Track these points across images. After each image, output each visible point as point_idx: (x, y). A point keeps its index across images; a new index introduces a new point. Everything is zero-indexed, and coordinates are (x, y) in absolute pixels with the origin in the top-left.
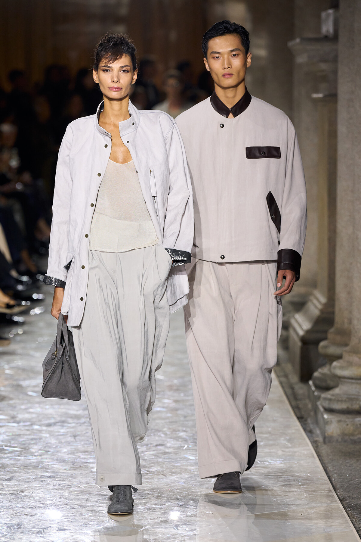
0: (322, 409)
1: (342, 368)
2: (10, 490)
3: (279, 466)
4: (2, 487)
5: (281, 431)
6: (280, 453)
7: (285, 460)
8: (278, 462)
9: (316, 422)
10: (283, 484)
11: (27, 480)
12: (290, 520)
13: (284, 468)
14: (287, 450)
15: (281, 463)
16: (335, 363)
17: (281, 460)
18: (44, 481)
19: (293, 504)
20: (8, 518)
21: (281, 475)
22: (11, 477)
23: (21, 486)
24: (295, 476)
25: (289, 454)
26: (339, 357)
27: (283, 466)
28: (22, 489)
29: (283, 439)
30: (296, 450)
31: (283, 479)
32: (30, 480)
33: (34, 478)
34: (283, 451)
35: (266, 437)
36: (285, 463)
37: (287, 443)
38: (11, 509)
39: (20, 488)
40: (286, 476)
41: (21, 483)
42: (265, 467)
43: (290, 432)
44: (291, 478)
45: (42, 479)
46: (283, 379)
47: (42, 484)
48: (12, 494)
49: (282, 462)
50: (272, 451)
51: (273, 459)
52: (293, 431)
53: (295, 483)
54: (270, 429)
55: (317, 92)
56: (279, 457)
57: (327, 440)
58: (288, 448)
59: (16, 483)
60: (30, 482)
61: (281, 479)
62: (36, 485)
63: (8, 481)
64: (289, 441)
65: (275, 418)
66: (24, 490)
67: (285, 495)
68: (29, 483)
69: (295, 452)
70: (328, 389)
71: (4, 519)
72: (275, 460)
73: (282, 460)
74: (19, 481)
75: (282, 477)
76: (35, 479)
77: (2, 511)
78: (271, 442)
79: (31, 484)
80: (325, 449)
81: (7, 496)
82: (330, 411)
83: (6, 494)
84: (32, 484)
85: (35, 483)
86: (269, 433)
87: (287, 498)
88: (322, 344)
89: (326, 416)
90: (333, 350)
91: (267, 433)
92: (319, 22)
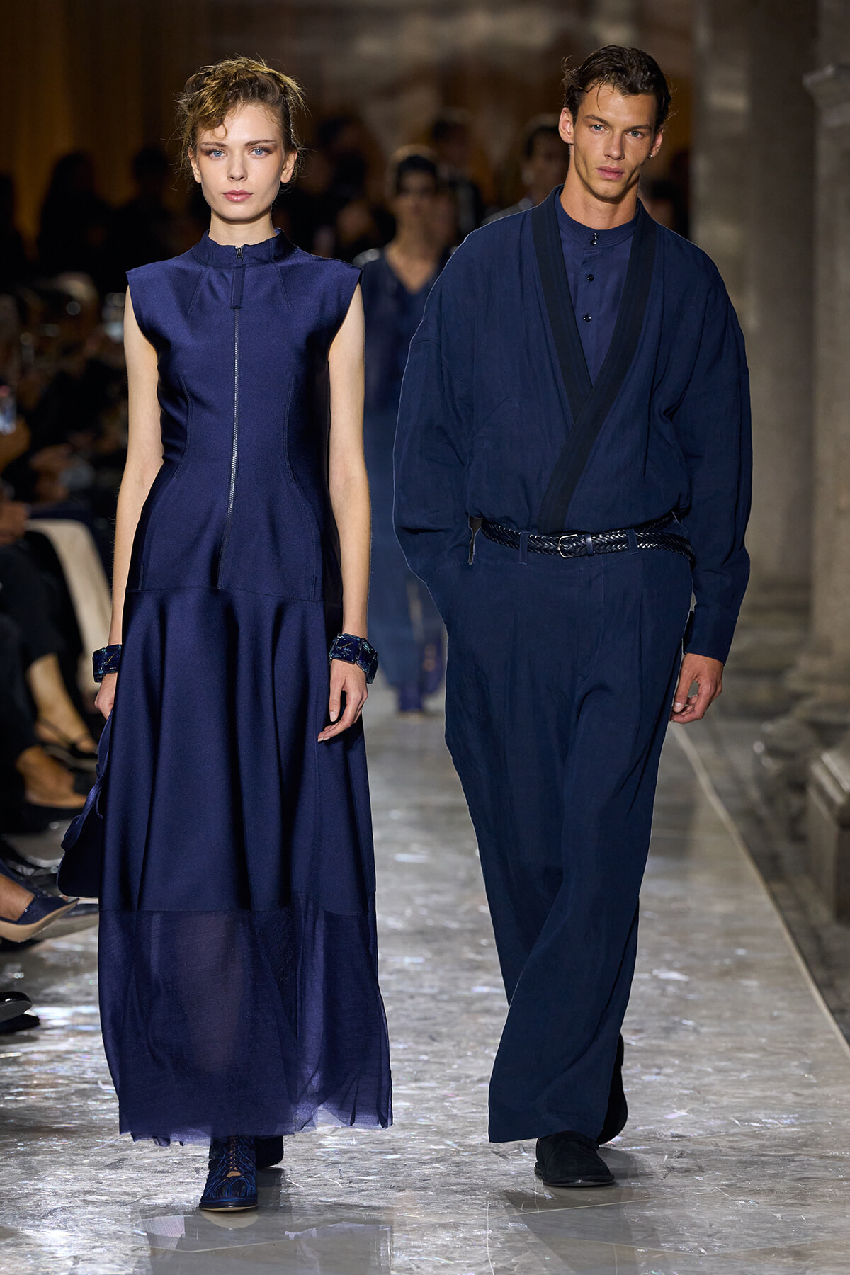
2: (117, 1193)
3: (787, 1133)
4: (97, 1185)
5: (791, 1045)
6: (789, 1098)
7: (801, 1117)
8: (785, 1122)
10: (799, 1176)
11: (161, 1168)
12: (816, 1266)
13: (799, 1138)
14: (806, 1092)
15: (792, 1125)
17: (791, 1116)
18: (202, 1169)
19: (824, 1228)
20: (112, 1262)
21: (794, 1155)
22: (120, 1160)
23: (144, 1183)
24: (828, 1157)
25: (810, 1101)
27: (799, 1132)
28: (147, 1190)
29: (796, 1063)
30: (828, 1091)
31: (798, 1163)
32: (167, 1168)
33: (177, 1162)
34: (797, 1094)
35: (754, 1060)
36: (801, 1125)
37: (806, 1075)
38: (120, 1240)
39: (142, 1188)
40: (806, 1158)
41: (143, 1176)
42: (755, 1136)
43: (813, 1046)
44: (818, 1162)
45: (197, 1166)
46: (794, 916)
47: (197, 1176)
48: (122, 1203)
49: (793, 1120)
50: (768, 1093)
51: (773, 1116)
52: (822, 1045)
53: (828, 1174)
54: (764, 1040)
56: (788, 1109)
58: (810, 1086)
59: (132, 1176)
60: (167, 1172)
61: (792, 1164)
62: (181, 1180)
63: (113, 1169)
64: (810, 1069)
65: (775, 1013)
66: (152, 1193)
67: (804, 1205)
68: (165, 1174)
69: (828, 1098)
71: (103, 1266)
72: (776, 1116)
73: (793, 1118)
74: (139, 1168)
75: (796, 1158)
76: (179, 1164)
77: (98, 1244)
78: (767, 1073)
79: (170, 1178)
81: (109, 1207)
83: (106, 1203)
84: (172, 1177)
85: (179, 1174)
86: (762, 1049)
87: (809, 1213)
91: (754, 1050)
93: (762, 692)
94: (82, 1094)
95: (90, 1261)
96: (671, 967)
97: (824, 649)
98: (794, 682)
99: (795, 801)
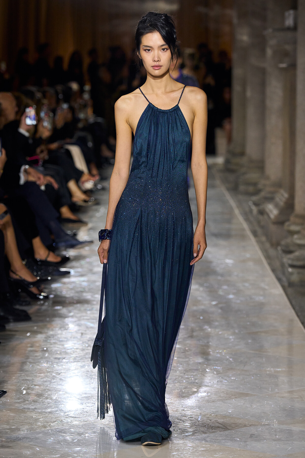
0: (287, 265)
1: (300, 239)
9: (284, 273)
16: (296, 236)
26: (297, 232)
48: (93, 319)
55: (282, 62)
57: (291, 284)
70: (290, 252)
80: (290, 290)
82: (292, 266)
83: (88, 319)
88: (287, 224)
89: (290, 270)
90: (294, 228)
92: (283, 18)
93: (251, 189)
94: (82, 292)
95: (86, 334)
96: (230, 259)
97: (268, 178)
98: (260, 186)
99: (261, 217)
